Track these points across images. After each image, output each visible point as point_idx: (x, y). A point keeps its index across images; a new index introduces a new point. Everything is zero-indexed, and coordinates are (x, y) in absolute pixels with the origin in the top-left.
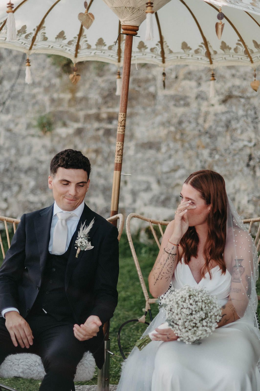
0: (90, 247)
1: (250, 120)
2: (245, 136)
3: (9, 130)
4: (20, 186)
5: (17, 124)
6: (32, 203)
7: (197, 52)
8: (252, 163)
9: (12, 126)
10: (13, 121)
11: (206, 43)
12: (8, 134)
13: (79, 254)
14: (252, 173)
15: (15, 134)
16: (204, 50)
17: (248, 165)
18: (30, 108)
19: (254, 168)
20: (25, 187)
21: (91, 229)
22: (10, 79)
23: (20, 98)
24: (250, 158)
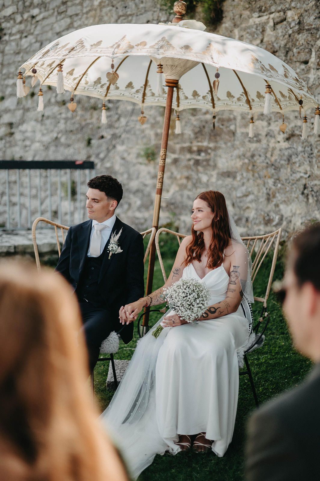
0: (119, 250)
1: (306, 155)
2: (302, 169)
3: (123, 159)
4: (130, 205)
5: (129, 154)
6: (137, 218)
7: (239, 99)
8: (306, 191)
9: (125, 155)
10: (126, 151)
11: (246, 93)
12: (122, 162)
13: (111, 257)
14: (305, 200)
15: (127, 162)
16: (245, 98)
17: (303, 193)
18: (140, 141)
19: (307, 197)
20: (133, 205)
21: (120, 237)
22: (125, 116)
23: (132, 132)
24: (305, 187)
